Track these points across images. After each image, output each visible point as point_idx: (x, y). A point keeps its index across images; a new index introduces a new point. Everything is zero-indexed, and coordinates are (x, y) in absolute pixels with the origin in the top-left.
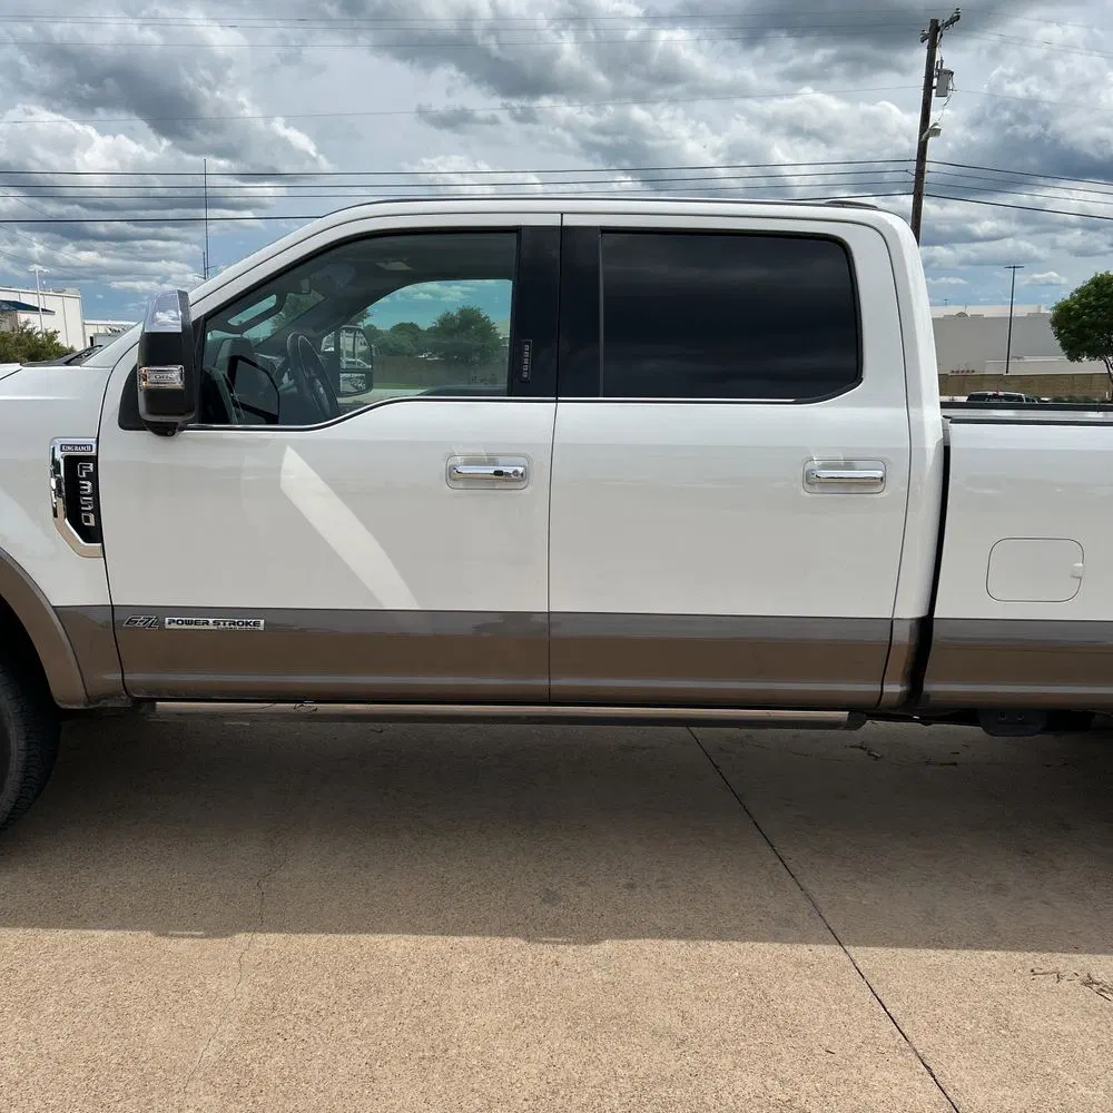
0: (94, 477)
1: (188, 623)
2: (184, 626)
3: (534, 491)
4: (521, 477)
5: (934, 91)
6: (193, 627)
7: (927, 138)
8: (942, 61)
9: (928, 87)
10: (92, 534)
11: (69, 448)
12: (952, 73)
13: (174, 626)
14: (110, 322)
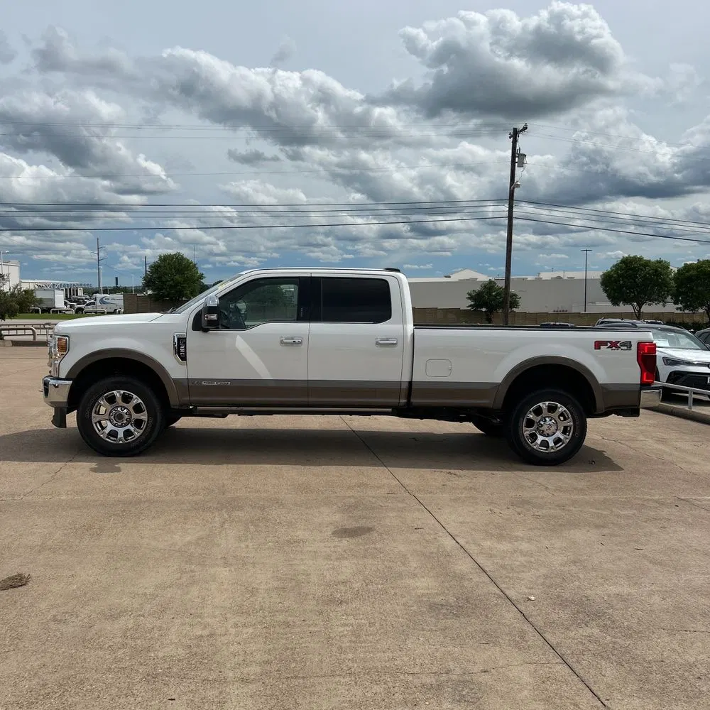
0: (185, 343)
1: (209, 383)
3: (304, 346)
4: (300, 343)
5: (516, 164)
7: (514, 188)
9: (513, 162)
10: (184, 358)
11: (179, 336)
14: (36, 281)
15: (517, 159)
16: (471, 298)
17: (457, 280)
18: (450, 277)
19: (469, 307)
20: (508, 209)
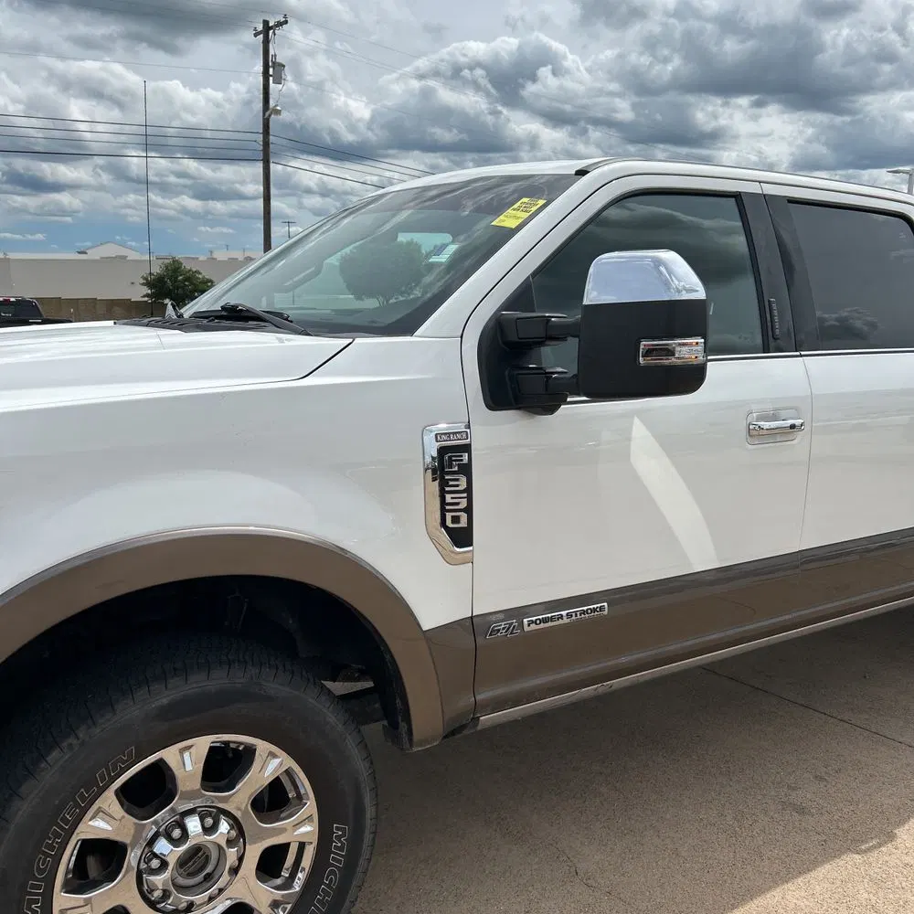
0: (466, 470)
1: (545, 621)
2: (542, 625)
5: (271, 78)
6: (550, 624)
7: (270, 116)
8: (275, 55)
9: (266, 74)
10: (462, 537)
11: (444, 437)
12: (284, 66)
13: (533, 627)
15: (271, 70)
16: (148, 284)
17: (98, 258)
18: (86, 253)
19: (144, 296)
20: (261, 148)
